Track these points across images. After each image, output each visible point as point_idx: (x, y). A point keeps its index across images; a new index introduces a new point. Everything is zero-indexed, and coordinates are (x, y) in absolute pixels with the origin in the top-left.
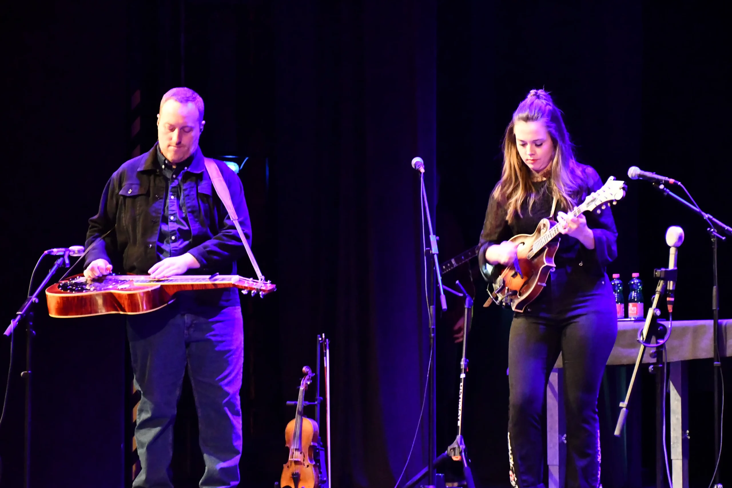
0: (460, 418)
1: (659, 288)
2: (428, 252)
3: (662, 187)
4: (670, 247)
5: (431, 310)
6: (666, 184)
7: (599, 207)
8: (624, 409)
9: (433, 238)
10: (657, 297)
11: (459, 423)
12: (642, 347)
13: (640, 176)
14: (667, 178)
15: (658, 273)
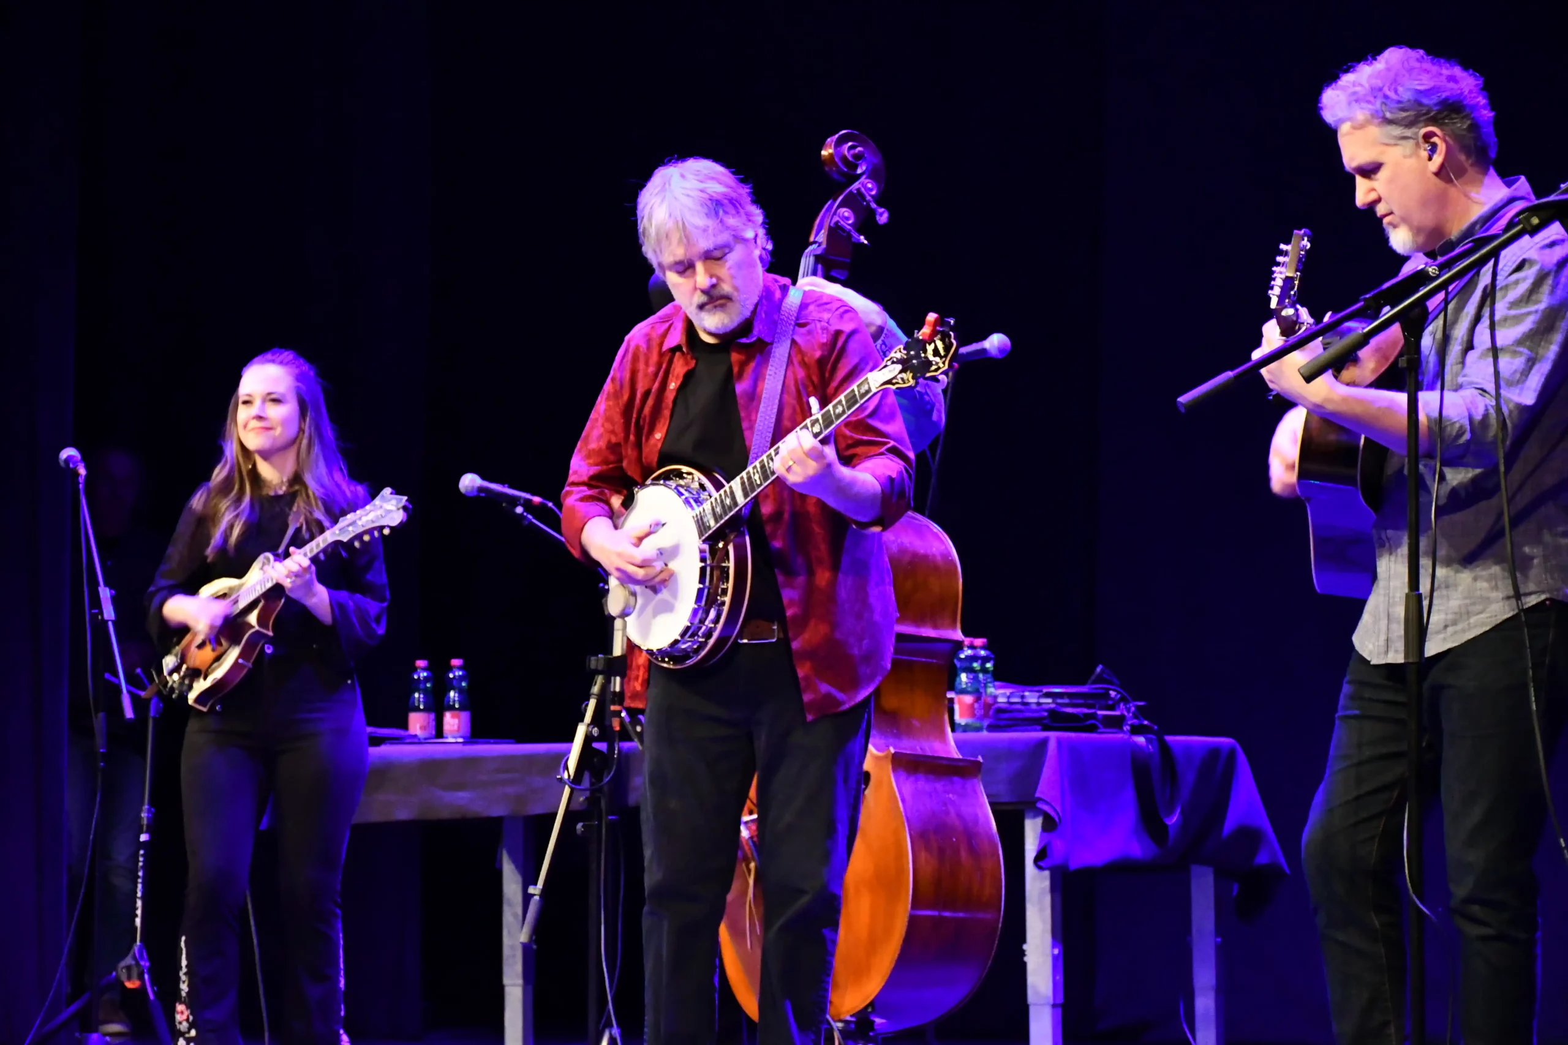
0: (139, 912)
1: (596, 689)
2: (93, 617)
3: (519, 510)
4: (613, 619)
5: (99, 721)
6: (528, 504)
7: (359, 537)
8: (537, 898)
9: (105, 593)
10: (592, 703)
11: (138, 921)
12: (567, 790)
13: (481, 489)
14: (528, 496)
15: (596, 661)
